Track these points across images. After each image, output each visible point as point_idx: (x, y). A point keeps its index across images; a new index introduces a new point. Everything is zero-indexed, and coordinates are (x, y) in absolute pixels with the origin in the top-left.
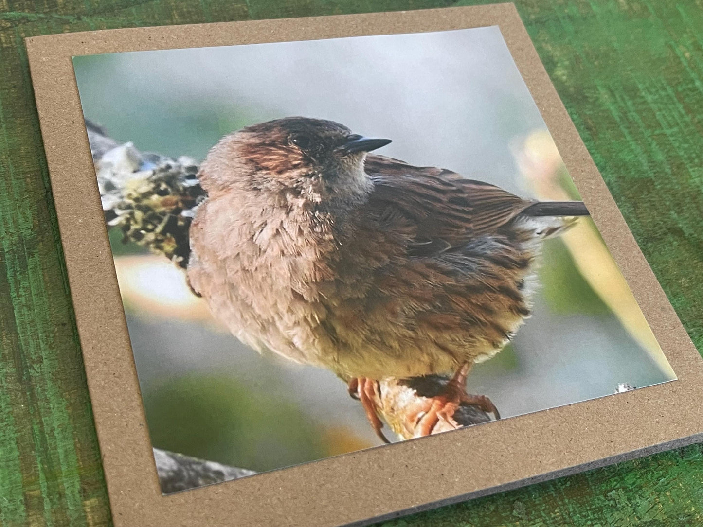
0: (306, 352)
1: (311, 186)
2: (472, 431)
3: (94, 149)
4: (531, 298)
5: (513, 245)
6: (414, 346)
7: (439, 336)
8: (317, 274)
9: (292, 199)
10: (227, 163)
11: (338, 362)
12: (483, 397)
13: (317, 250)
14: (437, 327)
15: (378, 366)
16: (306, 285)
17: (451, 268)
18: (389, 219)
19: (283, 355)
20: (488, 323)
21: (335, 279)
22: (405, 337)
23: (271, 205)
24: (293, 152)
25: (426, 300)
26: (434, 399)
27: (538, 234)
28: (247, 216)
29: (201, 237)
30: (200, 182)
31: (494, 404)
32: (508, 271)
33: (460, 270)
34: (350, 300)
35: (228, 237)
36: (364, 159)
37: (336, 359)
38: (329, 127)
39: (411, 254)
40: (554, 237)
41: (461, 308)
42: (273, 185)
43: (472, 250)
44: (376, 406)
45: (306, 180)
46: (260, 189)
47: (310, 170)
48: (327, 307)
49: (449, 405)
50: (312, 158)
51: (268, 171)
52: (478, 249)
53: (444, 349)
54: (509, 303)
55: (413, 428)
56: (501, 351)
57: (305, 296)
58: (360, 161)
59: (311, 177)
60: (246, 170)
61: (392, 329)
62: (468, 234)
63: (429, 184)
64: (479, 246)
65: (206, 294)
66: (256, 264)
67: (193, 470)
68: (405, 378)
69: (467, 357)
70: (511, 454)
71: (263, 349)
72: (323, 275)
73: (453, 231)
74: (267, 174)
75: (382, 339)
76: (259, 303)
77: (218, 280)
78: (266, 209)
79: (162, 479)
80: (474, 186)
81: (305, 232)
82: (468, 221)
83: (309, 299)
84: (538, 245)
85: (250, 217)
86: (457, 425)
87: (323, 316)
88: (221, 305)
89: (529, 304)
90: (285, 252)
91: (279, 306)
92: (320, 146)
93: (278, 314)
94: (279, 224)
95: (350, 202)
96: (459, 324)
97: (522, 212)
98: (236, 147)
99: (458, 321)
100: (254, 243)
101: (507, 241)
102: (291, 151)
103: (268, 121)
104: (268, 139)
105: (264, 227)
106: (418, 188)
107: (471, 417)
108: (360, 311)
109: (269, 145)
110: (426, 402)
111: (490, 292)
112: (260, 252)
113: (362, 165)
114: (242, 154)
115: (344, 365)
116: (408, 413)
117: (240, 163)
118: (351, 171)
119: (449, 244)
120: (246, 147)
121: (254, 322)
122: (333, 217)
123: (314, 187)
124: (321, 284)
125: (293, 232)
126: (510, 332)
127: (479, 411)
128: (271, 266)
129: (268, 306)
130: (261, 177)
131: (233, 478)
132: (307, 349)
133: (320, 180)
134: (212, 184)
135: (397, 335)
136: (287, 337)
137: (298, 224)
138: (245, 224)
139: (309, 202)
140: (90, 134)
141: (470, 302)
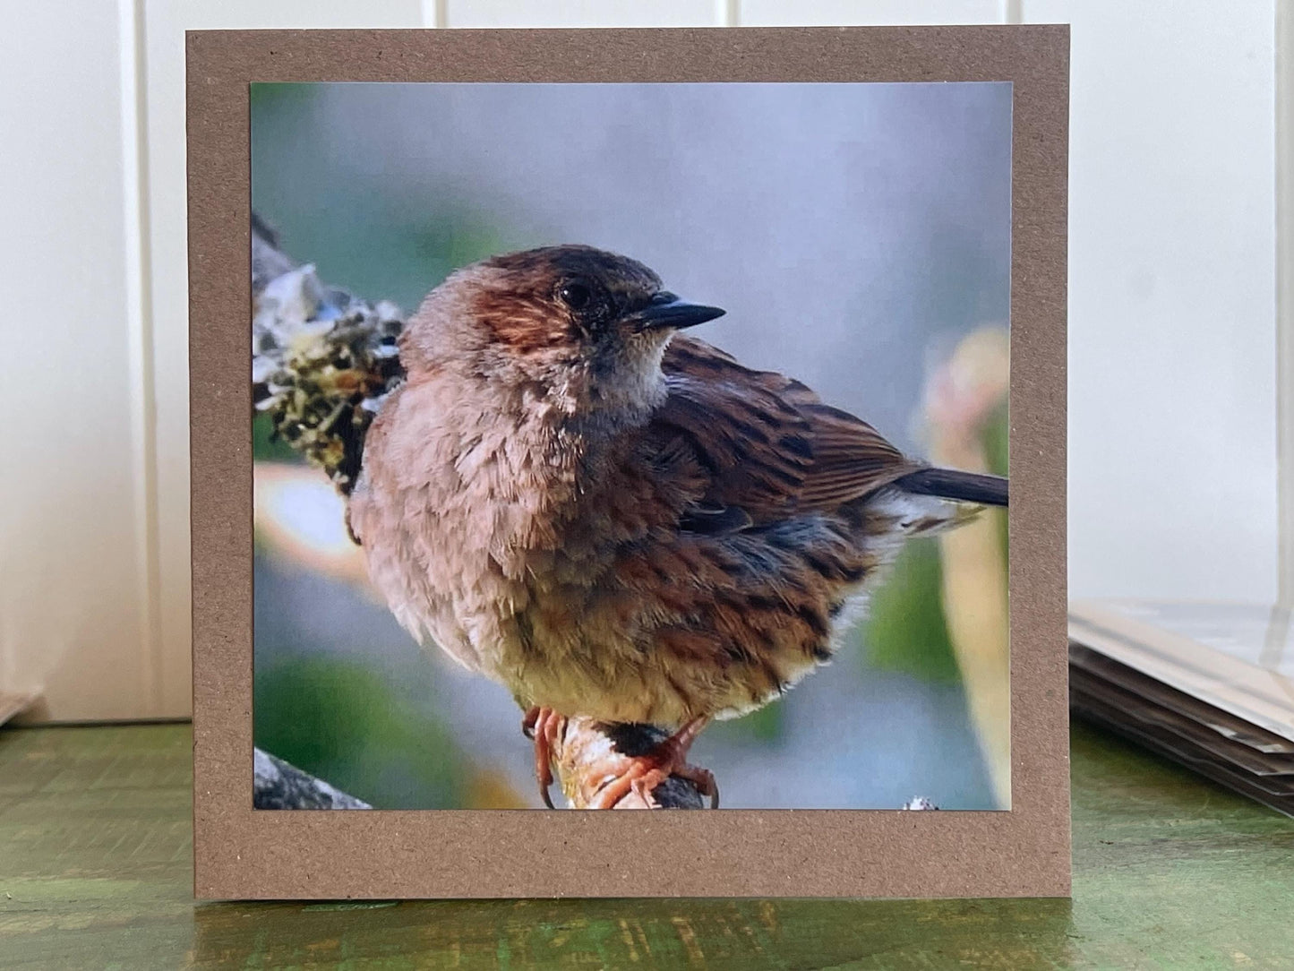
0: (482, 655)
1: (567, 382)
2: (672, 815)
3: (257, 270)
4: (841, 633)
5: (854, 538)
6: (636, 675)
7: (679, 667)
8: (533, 535)
9: (531, 402)
10: (448, 322)
11: (522, 679)
12: (706, 771)
13: (544, 497)
14: (680, 653)
15: (575, 695)
16: (511, 551)
17: (738, 561)
18: (671, 460)
19: (449, 652)
20: (760, 662)
21: (557, 550)
22: (630, 660)
23: (496, 409)
24: (556, 315)
25: (681, 609)
26: (635, 762)
27: (904, 525)
28: (455, 422)
29: (381, 448)
30: (401, 351)
31: (717, 785)
32: (826, 582)
33: (750, 567)
34: (568, 588)
35: (419, 453)
36: (667, 342)
37: (520, 674)
38: (628, 273)
39: (685, 526)
40: (928, 536)
41: (728, 631)
42: (508, 372)
43: (785, 536)
44: (552, 752)
45: (563, 370)
46: (487, 377)
47: (574, 352)
48: (532, 593)
49: (653, 773)
50: (583, 330)
51: (507, 346)
52: (793, 536)
53: (678, 689)
54: (806, 636)
55: (592, 795)
56: (760, 709)
57: (505, 569)
58: (660, 346)
59: (571, 366)
60: (475, 340)
61: (614, 645)
62: (787, 507)
63: (757, 405)
64: (798, 530)
65: (368, 542)
66: (449, 504)
67: (297, 786)
68: (606, 722)
69: (708, 708)
70: (712, 859)
71: (425, 638)
72: (541, 540)
73: (765, 497)
74: (505, 350)
75: (594, 656)
76: (437, 568)
77: (388, 522)
78: (487, 413)
79: (259, 788)
80: (832, 421)
81: (535, 463)
82: (796, 482)
83: (509, 575)
84: (894, 545)
85: (459, 424)
86: (654, 804)
87: (522, 605)
88: (385, 562)
89: (836, 643)
90: (496, 492)
91: (465, 578)
92: (602, 307)
93: (460, 590)
94: (500, 442)
95: (620, 420)
96: (714, 655)
97: (894, 482)
98: (469, 293)
99: (715, 650)
100: (454, 470)
101: (846, 530)
102: (552, 312)
103: (531, 248)
104: (523, 284)
105: (475, 445)
106: (737, 410)
107: (678, 797)
108: (576, 606)
109: (523, 296)
110: (624, 762)
111: (784, 612)
112: (460, 485)
113: (660, 353)
114: (474, 308)
115: (528, 684)
116: (593, 772)
117: (469, 325)
118: (638, 363)
119: (750, 519)
120: (484, 295)
121: (422, 596)
122: (585, 443)
123: (572, 386)
124: (534, 553)
125: (516, 459)
126: (787, 682)
127: (693, 790)
128: (469, 511)
129: (449, 575)
130: (494, 355)
131: (342, 808)
132: (485, 650)
133: (585, 372)
134: (417, 358)
135: (618, 655)
136: (462, 627)
137: (529, 447)
138: (449, 435)
139: (555, 412)
140: (257, 242)
141: (745, 622)
